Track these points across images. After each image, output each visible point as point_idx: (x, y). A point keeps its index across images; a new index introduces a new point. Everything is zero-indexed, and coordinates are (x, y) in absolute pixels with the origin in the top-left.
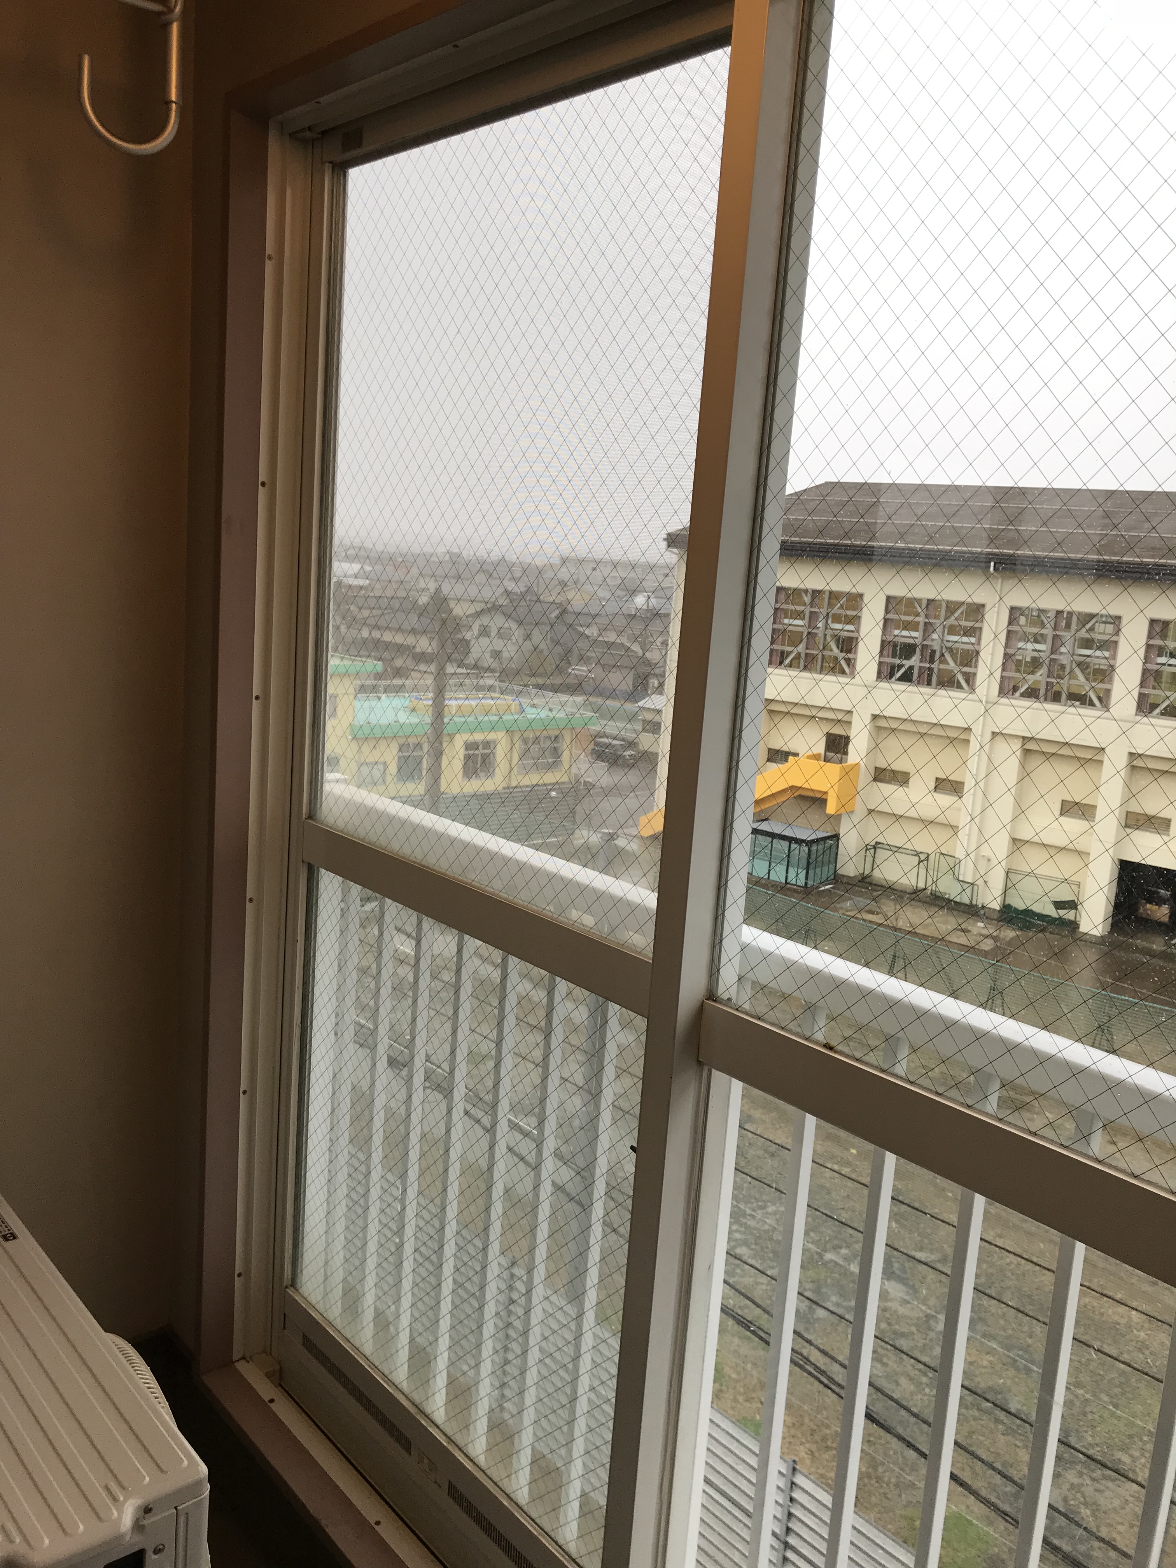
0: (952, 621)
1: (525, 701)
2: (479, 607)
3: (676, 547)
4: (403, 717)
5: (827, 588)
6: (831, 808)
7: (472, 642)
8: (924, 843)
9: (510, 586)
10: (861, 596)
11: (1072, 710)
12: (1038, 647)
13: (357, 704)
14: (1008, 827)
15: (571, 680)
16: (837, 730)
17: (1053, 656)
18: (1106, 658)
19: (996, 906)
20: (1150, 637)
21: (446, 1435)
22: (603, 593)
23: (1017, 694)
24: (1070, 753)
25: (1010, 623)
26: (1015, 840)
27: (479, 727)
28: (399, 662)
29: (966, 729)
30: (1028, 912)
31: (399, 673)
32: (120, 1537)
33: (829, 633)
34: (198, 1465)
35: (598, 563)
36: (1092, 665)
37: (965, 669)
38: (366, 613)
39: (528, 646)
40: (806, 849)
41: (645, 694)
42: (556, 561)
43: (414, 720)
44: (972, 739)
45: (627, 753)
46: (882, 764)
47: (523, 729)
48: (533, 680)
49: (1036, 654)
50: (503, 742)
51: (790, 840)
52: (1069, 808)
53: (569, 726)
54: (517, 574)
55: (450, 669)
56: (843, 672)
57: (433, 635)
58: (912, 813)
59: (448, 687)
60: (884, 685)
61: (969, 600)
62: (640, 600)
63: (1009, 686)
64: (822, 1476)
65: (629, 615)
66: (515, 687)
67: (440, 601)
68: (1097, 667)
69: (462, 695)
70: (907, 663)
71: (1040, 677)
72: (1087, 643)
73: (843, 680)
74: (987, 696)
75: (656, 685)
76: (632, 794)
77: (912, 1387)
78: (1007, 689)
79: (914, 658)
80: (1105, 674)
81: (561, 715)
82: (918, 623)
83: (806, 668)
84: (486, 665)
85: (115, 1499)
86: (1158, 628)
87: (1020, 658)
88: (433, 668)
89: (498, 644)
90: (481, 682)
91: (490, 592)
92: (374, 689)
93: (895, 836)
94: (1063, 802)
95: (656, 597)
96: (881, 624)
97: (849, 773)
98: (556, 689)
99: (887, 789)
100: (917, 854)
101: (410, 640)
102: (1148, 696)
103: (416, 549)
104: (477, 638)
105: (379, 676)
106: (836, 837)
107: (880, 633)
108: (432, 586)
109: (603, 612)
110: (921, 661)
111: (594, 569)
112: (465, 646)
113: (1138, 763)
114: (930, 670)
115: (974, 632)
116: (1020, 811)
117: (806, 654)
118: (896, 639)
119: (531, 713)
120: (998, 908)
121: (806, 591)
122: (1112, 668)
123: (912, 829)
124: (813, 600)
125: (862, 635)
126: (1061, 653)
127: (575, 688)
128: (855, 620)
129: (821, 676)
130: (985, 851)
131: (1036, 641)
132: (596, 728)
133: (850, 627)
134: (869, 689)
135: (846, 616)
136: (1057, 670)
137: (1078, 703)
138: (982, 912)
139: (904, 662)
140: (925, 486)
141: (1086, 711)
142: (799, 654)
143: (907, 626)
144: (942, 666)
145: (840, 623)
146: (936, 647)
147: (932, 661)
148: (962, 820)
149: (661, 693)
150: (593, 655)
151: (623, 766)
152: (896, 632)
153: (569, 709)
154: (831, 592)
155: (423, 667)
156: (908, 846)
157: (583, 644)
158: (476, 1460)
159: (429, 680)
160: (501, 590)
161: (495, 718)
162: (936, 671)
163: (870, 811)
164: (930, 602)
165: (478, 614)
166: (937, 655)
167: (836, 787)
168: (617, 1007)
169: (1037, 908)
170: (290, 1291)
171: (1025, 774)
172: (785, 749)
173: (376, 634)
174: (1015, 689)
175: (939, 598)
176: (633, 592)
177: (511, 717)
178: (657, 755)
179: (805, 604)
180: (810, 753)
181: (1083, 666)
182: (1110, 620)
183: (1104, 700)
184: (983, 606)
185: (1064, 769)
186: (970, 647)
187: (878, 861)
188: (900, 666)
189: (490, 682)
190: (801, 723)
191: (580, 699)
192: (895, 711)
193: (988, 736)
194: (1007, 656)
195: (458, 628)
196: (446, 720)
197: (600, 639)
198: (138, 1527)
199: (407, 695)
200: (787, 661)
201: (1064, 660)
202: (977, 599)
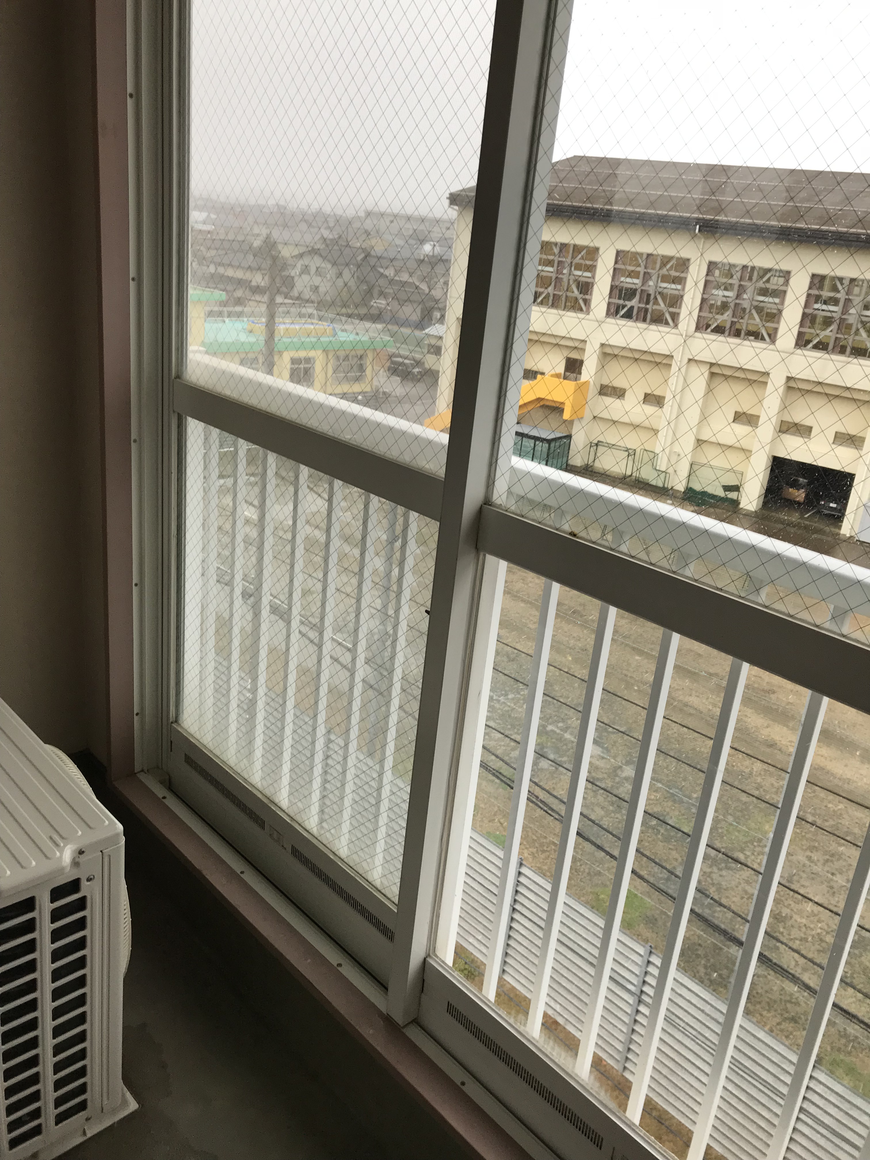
0: (664, 271)
1: (337, 326)
2: (302, 250)
3: (457, 205)
4: (243, 337)
5: (572, 242)
6: (566, 415)
7: (296, 279)
8: (632, 441)
9: (326, 233)
10: (597, 249)
11: (746, 343)
12: (727, 293)
13: (207, 326)
14: (694, 430)
15: (374, 311)
16: (574, 355)
17: (737, 301)
18: (775, 304)
19: (681, 487)
20: (810, 288)
21: (289, 816)
22: (400, 242)
23: (709, 330)
24: (743, 376)
25: (707, 275)
26: (698, 440)
27: (303, 346)
28: (239, 293)
29: (668, 356)
30: (704, 493)
31: (239, 302)
32: (61, 870)
33: (572, 277)
34: (116, 824)
35: (395, 216)
36: (765, 310)
37: (671, 310)
38: (213, 253)
39: (340, 283)
40: (547, 445)
41: (430, 323)
42: (362, 214)
43: (252, 339)
44: (673, 364)
45: (416, 370)
46: (606, 382)
47: (336, 349)
48: (344, 311)
49: (724, 299)
50: (321, 357)
51: (536, 439)
52: (739, 417)
53: (372, 347)
54: (331, 224)
55: (279, 299)
56: (581, 310)
57: (265, 272)
58: (625, 419)
59: (277, 314)
60: (610, 320)
61: (678, 255)
62: (427, 248)
63: (703, 323)
64: (539, 868)
65: (420, 260)
66: (330, 315)
67: (270, 245)
68: (769, 311)
69: (287, 321)
70: (629, 304)
71: (726, 317)
72: (764, 292)
73: (581, 315)
74: (687, 331)
75: (439, 317)
76: (419, 402)
77: (603, 813)
78: (702, 326)
79: (634, 300)
80: (774, 316)
81: (365, 338)
82: (639, 272)
83: (553, 306)
84: (307, 297)
85: (57, 845)
86: (816, 281)
87: (713, 302)
88: (266, 298)
89: (317, 280)
90: (304, 310)
91: (311, 238)
92: (220, 314)
93: (611, 436)
94: (736, 412)
95: (440, 246)
96: (611, 272)
97: (582, 388)
98: (362, 318)
99: (608, 400)
100: (627, 450)
101: (248, 276)
102: (804, 333)
103: (252, 202)
104: (300, 275)
105: (223, 304)
106: (569, 437)
107: (610, 279)
108: (264, 232)
109: (399, 257)
110: (640, 302)
111: (392, 222)
112: (289, 282)
113: (792, 384)
114: (646, 310)
115: (680, 281)
116: (704, 418)
117: (554, 295)
118: (622, 285)
119: (343, 337)
120: (683, 490)
121: (556, 244)
122: (780, 312)
123: (624, 431)
124: (561, 251)
125: (597, 279)
126: (744, 299)
127: (376, 317)
128: (591, 269)
129: (564, 312)
130: (677, 448)
131: (726, 289)
132: (392, 350)
133: (588, 274)
134: (600, 323)
135: (586, 265)
136: (739, 311)
137: (752, 338)
138: (671, 492)
139: (627, 303)
140: (650, 161)
141: (759, 345)
142: (548, 294)
143: (631, 274)
144: (655, 307)
145: (581, 270)
146: (652, 292)
147: (647, 303)
148: (661, 425)
149: (442, 323)
150: (391, 291)
151: (412, 380)
152: (622, 279)
153: (372, 334)
154: (575, 246)
155: (258, 297)
156: (621, 444)
157: (382, 282)
158: (311, 831)
159: (263, 308)
160: (318, 237)
161: (314, 340)
162: (650, 310)
163: (594, 417)
164: (649, 255)
165: (301, 256)
166: (652, 297)
167: (571, 398)
168: (416, 514)
169: (710, 490)
170: (174, 725)
171: (709, 390)
172: (535, 369)
173: (221, 270)
174: (708, 326)
175: (655, 253)
176: (422, 242)
177: (327, 339)
178: (438, 372)
179: (554, 255)
180: (553, 372)
181: (759, 310)
182: (781, 274)
183: (773, 337)
184: (688, 260)
185: (737, 387)
186: (676, 292)
187: (598, 454)
188: (624, 306)
189: (310, 310)
190: (547, 348)
191: (380, 326)
192: (617, 340)
193: (686, 361)
194: (703, 301)
195: (285, 266)
196: (276, 339)
197: (397, 278)
198: (75, 864)
199: (245, 319)
200: (539, 300)
201: (746, 304)
202: (684, 254)
